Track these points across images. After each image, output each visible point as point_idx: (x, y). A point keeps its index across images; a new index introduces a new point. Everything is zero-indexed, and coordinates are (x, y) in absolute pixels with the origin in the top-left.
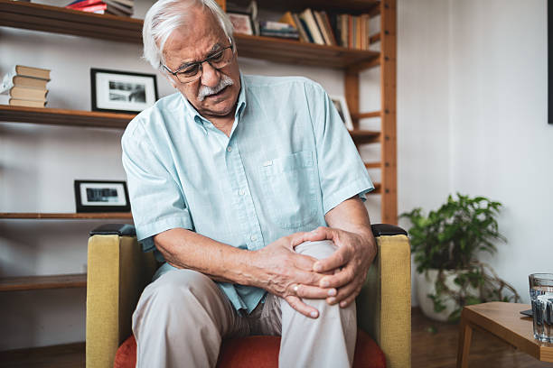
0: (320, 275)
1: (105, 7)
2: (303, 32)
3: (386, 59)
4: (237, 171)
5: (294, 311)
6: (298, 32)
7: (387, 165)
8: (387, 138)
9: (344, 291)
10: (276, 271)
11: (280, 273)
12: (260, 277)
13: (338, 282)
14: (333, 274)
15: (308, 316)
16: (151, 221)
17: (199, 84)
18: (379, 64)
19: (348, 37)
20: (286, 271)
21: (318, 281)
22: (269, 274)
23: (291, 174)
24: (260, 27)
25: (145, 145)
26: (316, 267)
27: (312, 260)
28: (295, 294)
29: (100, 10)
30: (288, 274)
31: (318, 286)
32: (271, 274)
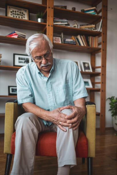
0: (67, 120)
1: (17, 36)
2: (77, 42)
3: (103, 50)
4: (49, 88)
5: (60, 129)
6: (76, 42)
7: (102, 83)
8: (103, 75)
9: (74, 125)
10: (55, 118)
11: (56, 118)
12: (51, 119)
13: (72, 122)
14: (71, 120)
15: (64, 131)
16: (22, 99)
17: (41, 63)
18: (101, 52)
19: (92, 43)
20: (58, 118)
21: (67, 121)
22: (53, 118)
23: (65, 90)
24: (64, 41)
25: (23, 77)
26: (66, 117)
27: (65, 115)
28: (60, 124)
29: (16, 37)
30: (59, 119)
31: (67, 123)
32: (54, 118)
